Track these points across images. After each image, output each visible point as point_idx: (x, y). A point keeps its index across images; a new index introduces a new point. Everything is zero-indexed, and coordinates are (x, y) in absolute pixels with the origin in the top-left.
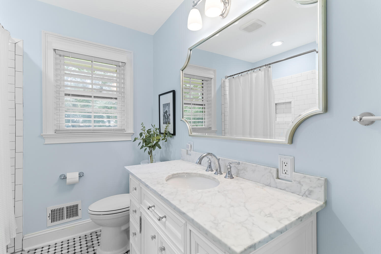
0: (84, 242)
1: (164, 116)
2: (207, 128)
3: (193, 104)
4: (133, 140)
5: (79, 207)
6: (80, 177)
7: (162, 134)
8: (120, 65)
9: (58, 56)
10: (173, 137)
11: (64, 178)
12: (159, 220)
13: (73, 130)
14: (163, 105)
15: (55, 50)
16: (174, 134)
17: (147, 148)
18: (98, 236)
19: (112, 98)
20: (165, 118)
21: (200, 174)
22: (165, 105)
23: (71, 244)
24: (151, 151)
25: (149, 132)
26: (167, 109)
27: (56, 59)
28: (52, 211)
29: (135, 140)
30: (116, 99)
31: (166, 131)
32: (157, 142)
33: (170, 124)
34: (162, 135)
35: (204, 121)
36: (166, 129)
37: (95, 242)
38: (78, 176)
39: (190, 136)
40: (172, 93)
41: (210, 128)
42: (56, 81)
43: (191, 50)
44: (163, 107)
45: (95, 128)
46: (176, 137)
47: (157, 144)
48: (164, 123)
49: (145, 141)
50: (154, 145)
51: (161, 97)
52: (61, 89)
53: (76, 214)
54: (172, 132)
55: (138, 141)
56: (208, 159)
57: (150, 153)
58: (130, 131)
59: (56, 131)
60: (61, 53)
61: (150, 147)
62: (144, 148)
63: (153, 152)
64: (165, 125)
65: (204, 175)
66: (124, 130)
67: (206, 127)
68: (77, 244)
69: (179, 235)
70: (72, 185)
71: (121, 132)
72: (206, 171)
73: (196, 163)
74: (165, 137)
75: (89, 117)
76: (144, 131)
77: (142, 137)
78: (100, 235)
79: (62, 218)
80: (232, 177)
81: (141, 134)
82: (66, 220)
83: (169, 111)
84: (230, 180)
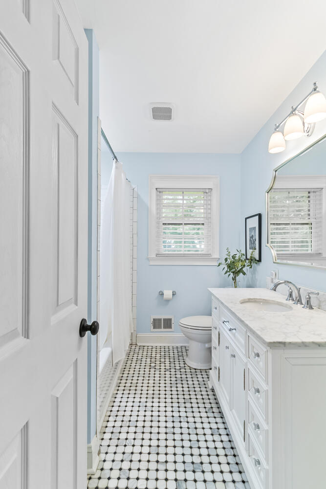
0: (176, 351)
1: (250, 241)
2: (313, 254)
3: (292, 224)
4: (218, 265)
5: (173, 322)
6: (173, 295)
7: (248, 259)
8: (207, 192)
9: (159, 193)
10: (259, 264)
11: (162, 294)
12: (230, 330)
13: (168, 254)
14: (250, 229)
15: (156, 189)
16: (260, 260)
17: (231, 273)
18: (187, 350)
19: (199, 224)
20: (252, 243)
21: (277, 302)
22: (251, 229)
23: (167, 350)
24: (235, 277)
25: (234, 257)
26: (253, 234)
27: (157, 195)
28: (154, 320)
29: (219, 265)
30: (203, 224)
31: (251, 257)
32: (242, 268)
33: (256, 249)
34: (247, 261)
35: (309, 244)
36: (252, 254)
37: (185, 354)
38: (172, 294)
39: (274, 263)
40: (257, 217)
41: (320, 254)
42: (157, 214)
43: (276, 171)
44: (250, 231)
45: (185, 252)
46: (262, 264)
47: (241, 271)
48: (250, 249)
49: (229, 267)
50: (239, 271)
51: (247, 220)
52: (160, 220)
53: (170, 327)
54: (258, 259)
55: (222, 267)
56: (289, 288)
57: (234, 279)
58: (216, 256)
59: (157, 255)
60: (161, 190)
61: (233, 272)
62: (228, 273)
63: (237, 278)
64: (251, 250)
65: (282, 303)
66: (210, 254)
67: (312, 252)
68: (171, 351)
69: (243, 342)
70: (168, 301)
71: (206, 256)
72: (286, 300)
73: (271, 289)
74: (251, 263)
75: (181, 242)
76: (229, 256)
77: (227, 262)
78: (188, 350)
79: (160, 327)
80: (311, 308)
81: (226, 260)
82: (163, 330)
83: (255, 235)
84: (308, 310)
